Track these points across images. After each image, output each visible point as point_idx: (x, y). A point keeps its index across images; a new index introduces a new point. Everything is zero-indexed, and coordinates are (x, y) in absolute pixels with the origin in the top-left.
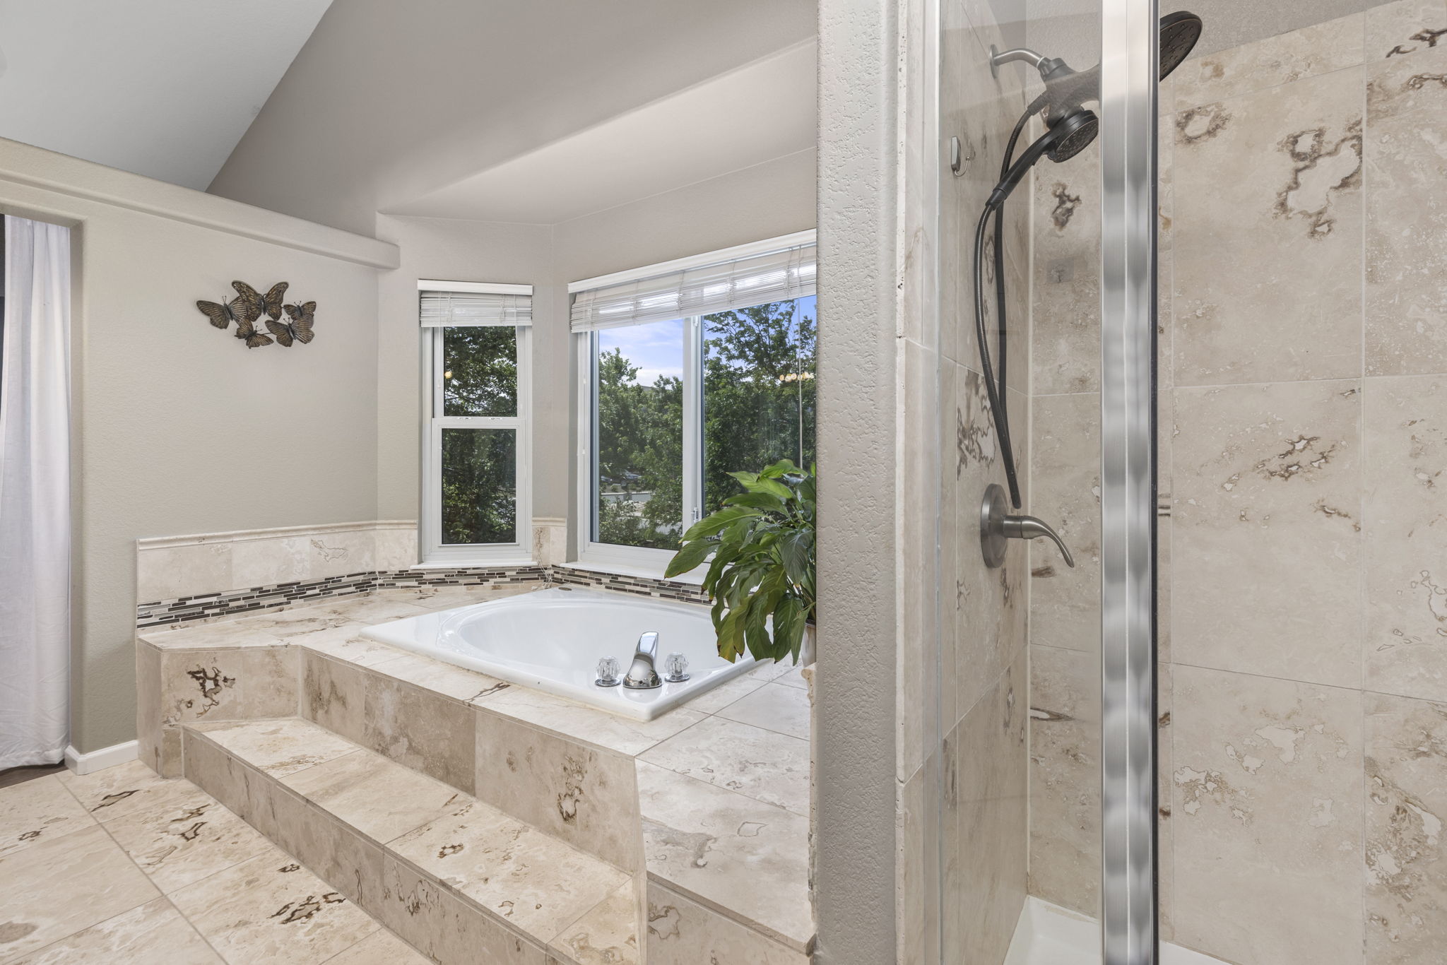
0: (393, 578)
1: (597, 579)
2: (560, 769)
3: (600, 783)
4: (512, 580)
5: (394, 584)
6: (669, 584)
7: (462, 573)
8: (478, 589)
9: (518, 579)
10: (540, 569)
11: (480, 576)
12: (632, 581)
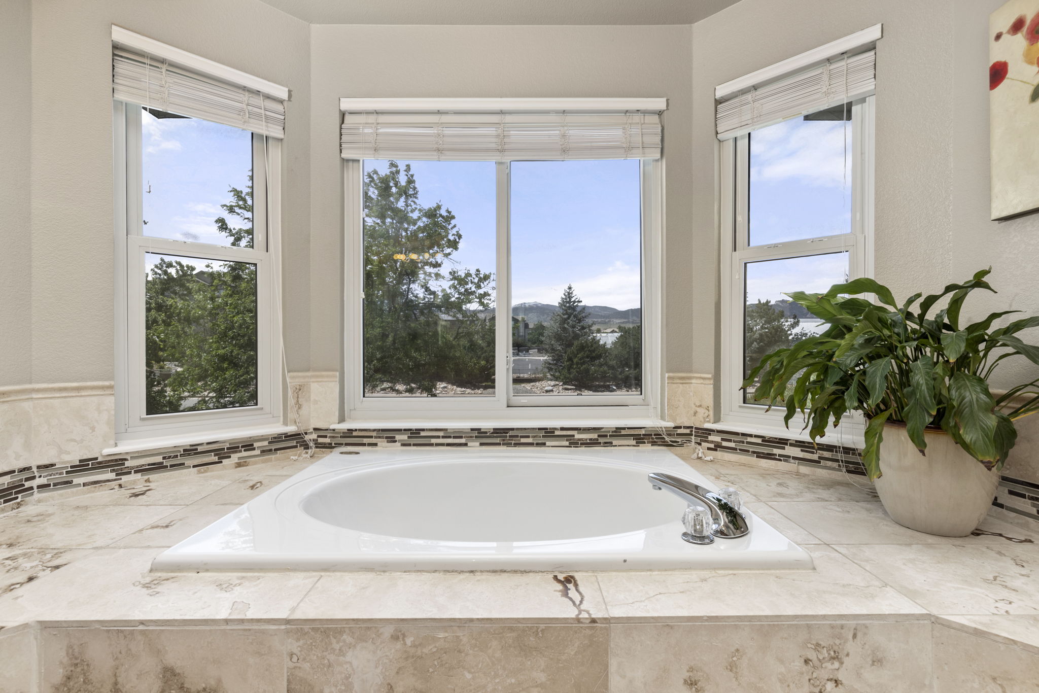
0: (67, 473)
1: (387, 438)
2: (798, 664)
3: (874, 662)
4: (263, 452)
5: (71, 482)
6: (492, 431)
7: (191, 451)
8: (216, 470)
9: (271, 450)
10: (299, 434)
11: (218, 452)
12: (441, 434)
